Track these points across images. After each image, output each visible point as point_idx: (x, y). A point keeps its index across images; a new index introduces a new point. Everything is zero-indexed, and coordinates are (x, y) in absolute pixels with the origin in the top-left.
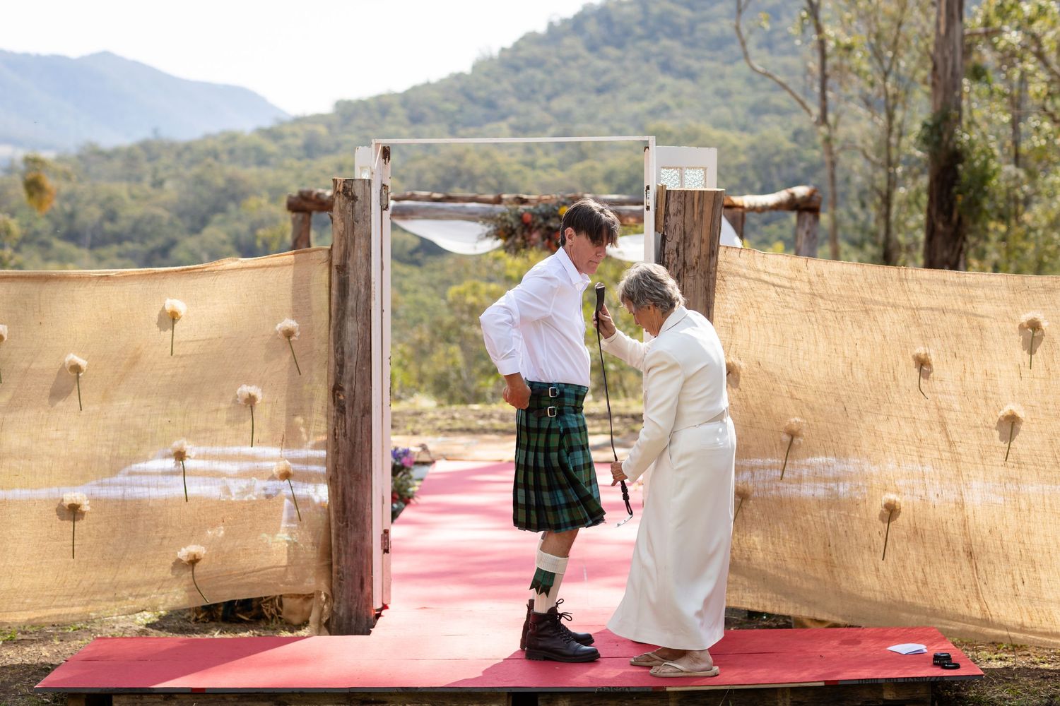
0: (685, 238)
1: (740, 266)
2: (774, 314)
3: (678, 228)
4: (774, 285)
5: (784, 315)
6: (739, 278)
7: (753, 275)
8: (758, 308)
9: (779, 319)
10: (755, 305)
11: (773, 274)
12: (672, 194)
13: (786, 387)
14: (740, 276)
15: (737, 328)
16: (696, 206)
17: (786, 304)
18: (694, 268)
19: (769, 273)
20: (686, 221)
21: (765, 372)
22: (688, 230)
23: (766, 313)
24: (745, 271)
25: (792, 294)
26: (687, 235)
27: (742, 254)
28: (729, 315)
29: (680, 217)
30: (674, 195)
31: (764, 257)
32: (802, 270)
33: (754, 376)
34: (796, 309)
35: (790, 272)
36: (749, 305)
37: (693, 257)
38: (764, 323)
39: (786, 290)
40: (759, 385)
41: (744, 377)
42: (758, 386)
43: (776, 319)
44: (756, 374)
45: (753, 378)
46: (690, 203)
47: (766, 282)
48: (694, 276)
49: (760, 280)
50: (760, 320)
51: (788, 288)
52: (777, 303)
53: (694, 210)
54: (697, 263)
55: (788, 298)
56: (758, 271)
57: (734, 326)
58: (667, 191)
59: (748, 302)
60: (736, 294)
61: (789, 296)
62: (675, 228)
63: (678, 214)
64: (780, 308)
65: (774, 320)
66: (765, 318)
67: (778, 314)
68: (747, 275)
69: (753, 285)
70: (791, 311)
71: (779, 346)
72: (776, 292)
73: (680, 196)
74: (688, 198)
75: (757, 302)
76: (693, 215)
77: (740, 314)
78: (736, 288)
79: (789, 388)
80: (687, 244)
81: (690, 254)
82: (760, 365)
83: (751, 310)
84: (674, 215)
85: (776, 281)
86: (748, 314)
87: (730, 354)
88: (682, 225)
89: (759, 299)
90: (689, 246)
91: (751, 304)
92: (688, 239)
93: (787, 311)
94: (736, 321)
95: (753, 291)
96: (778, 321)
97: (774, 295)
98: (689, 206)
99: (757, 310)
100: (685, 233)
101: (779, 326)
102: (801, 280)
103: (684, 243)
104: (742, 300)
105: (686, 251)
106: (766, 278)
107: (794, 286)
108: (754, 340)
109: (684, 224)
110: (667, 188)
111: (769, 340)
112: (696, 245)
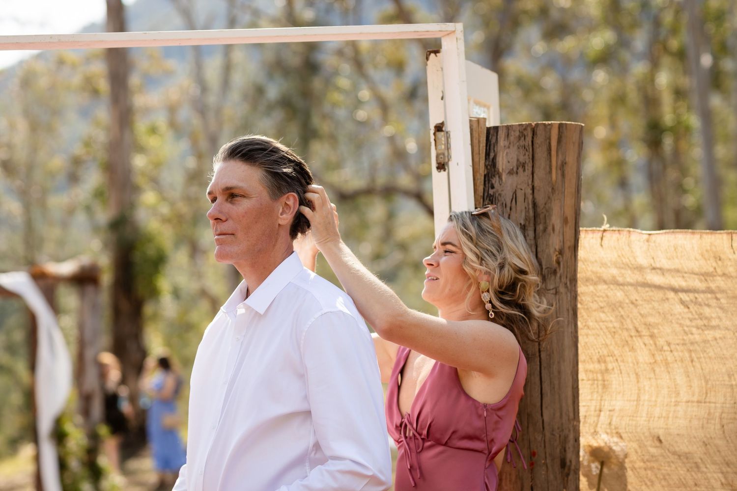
0: (536, 216)
1: (604, 265)
2: (684, 344)
3: (520, 198)
4: (675, 290)
5: (705, 341)
6: (605, 287)
7: (631, 277)
8: (652, 336)
9: (695, 351)
10: (645, 332)
11: (669, 270)
12: (502, 134)
13: (720, 475)
14: (605, 282)
15: (614, 379)
16: (554, 153)
17: (705, 322)
18: (555, 272)
19: (660, 269)
20: (536, 184)
21: (674, 453)
22: (540, 199)
23: (669, 344)
24: (614, 271)
25: (713, 302)
26: (539, 210)
27: (606, 242)
28: (595, 358)
29: (524, 177)
30: (508, 135)
31: (648, 241)
32: (723, 256)
33: (655, 465)
34: (727, 329)
35: (702, 262)
36: (633, 333)
37: (552, 250)
38: (667, 364)
39: (701, 297)
40: (665, 479)
41: (633, 469)
42: (663, 483)
43: (690, 351)
44: (657, 461)
45: (652, 469)
46: (545, 148)
47: (659, 287)
48: (556, 288)
49: (645, 285)
50: (659, 358)
51: (703, 292)
52: (688, 322)
53: (551, 161)
54: (558, 263)
55: (707, 311)
56: (640, 269)
57: (607, 377)
58: (488, 129)
59: (631, 327)
60: (602, 315)
61: (708, 305)
62: (515, 197)
63: (521, 169)
64: (694, 330)
65: (687, 355)
66: (668, 353)
67: (692, 343)
68: (620, 280)
69: (634, 296)
70: (718, 334)
71: (699, 402)
72: (682, 302)
73: (522, 136)
74: (539, 140)
75: (648, 326)
76: (550, 172)
77: (616, 352)
78: (602, 305)
79: (726, 478)
80: (540, 227)
81: (547, 245)
82: (660, 441)
83: (638, 343)
84: (511, 173)
85: (677, 282)
86: (632, 349)
87: (598, 429)
88: (529, 191)
89: (651, 320)
90: (545, 230)
91: (637, 331)
92: (542, 216)
93: (709, 334)
94: (610, 366)
95: (636, 306)
96: (693, 355)
97: (679, 308)
98: (540, 154)
99: (647, 340)
100: (535, 205)
101: (697, 365)
102: (724, 274)
103: (535, 225)
104: (617, 325)
105: (540, 241)
106: (657, 279)
107: (713, 286)
108: (646, 397)
109: (533, 189)
110: (488, 125)
111: (678, 394)
112: (557, 228)
